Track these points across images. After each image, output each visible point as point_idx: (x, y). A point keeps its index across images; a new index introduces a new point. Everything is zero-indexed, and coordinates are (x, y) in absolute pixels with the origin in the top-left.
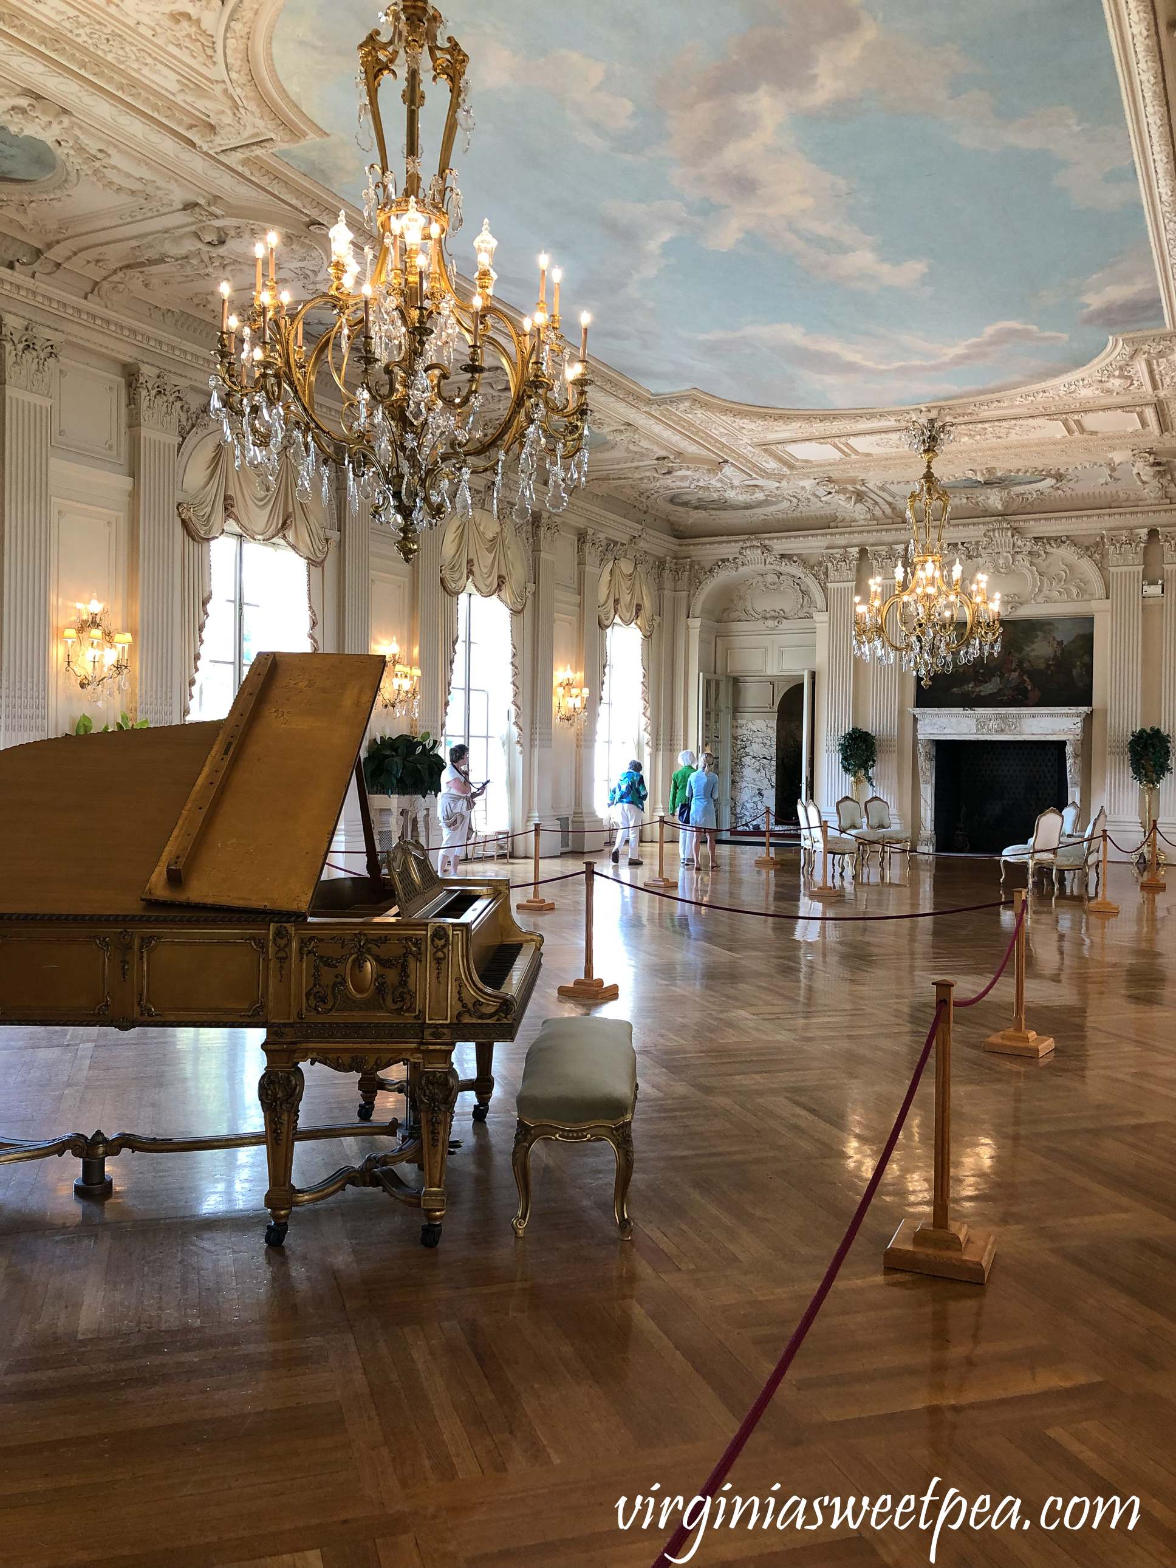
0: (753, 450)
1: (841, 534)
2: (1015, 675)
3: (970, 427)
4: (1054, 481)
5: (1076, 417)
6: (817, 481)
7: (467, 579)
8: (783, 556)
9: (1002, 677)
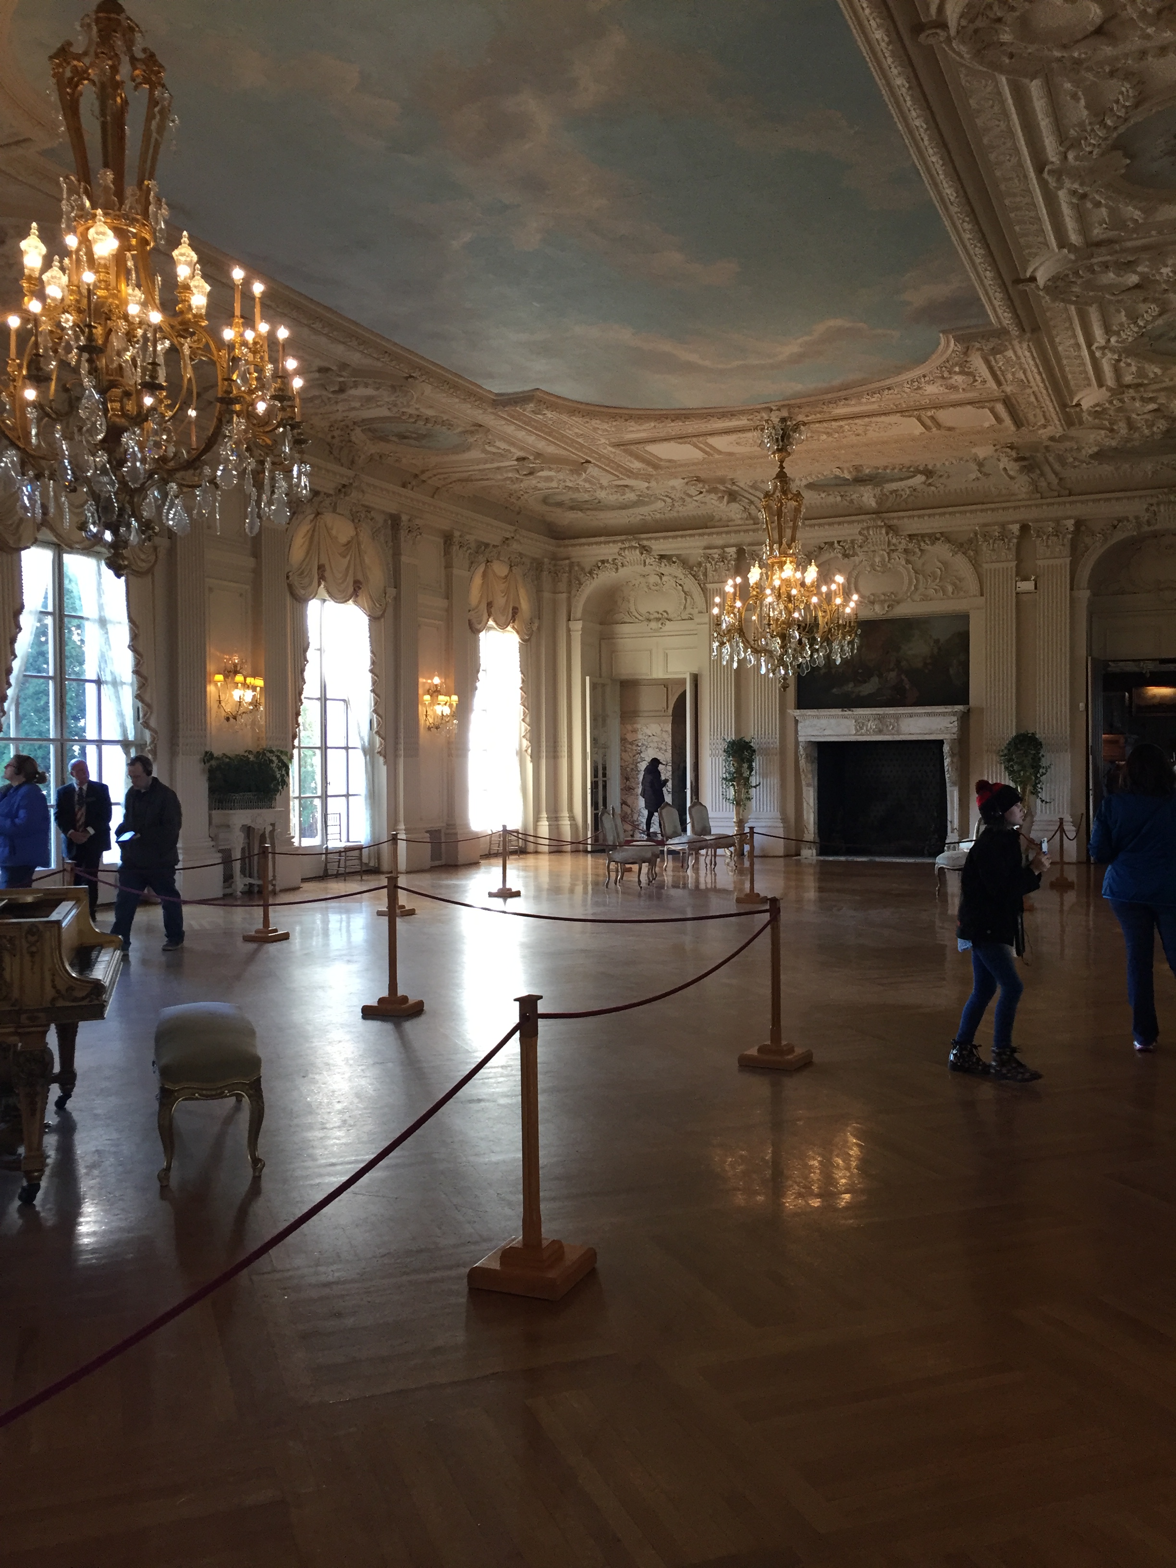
0: (613, 450)
1: (718, 533)
2: (893, 675)
3: (825, 425)
4: (923, 478)
5: (929, 414)
6: (686, 480)
7: (319, 585)
8: (662, 557)
9: (880, 676)
